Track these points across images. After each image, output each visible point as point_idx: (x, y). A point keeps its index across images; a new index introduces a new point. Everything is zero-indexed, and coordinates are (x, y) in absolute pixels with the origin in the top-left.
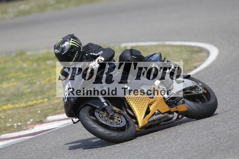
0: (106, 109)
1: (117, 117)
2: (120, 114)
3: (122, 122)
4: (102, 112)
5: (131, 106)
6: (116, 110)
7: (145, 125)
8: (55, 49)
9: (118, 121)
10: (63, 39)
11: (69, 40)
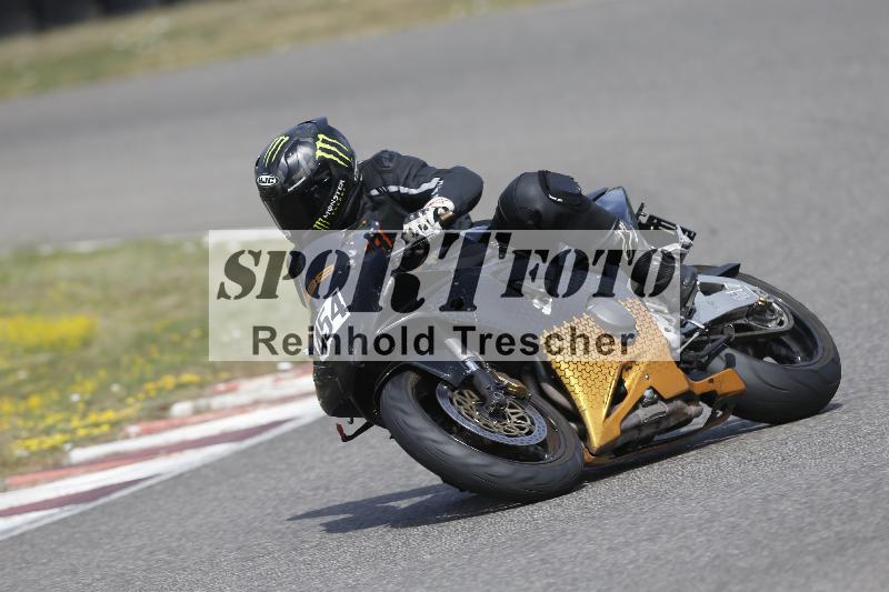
0: (475, 381)
2: (524, 398)
3: (529, 433)
5: (559, 373)
6: (509, 385)
7: (612, 440)
8: (258, 173)
10: (290, 135)
11: (310, 140)
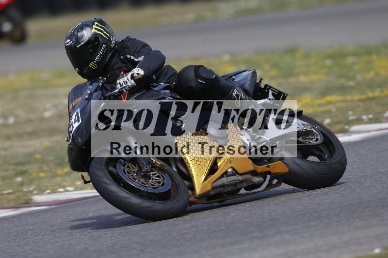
1: (156, 175)
2: (163, 170)
3: (163, 185)
4: (130, 165)
6: (156, 162)
7: (207, 192)
9: (157, 182)
